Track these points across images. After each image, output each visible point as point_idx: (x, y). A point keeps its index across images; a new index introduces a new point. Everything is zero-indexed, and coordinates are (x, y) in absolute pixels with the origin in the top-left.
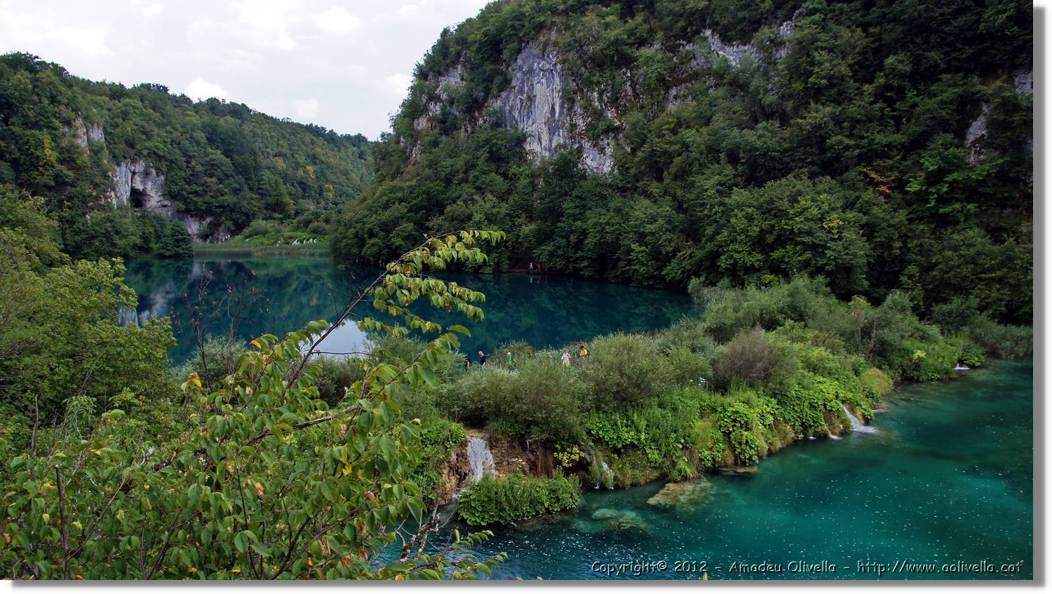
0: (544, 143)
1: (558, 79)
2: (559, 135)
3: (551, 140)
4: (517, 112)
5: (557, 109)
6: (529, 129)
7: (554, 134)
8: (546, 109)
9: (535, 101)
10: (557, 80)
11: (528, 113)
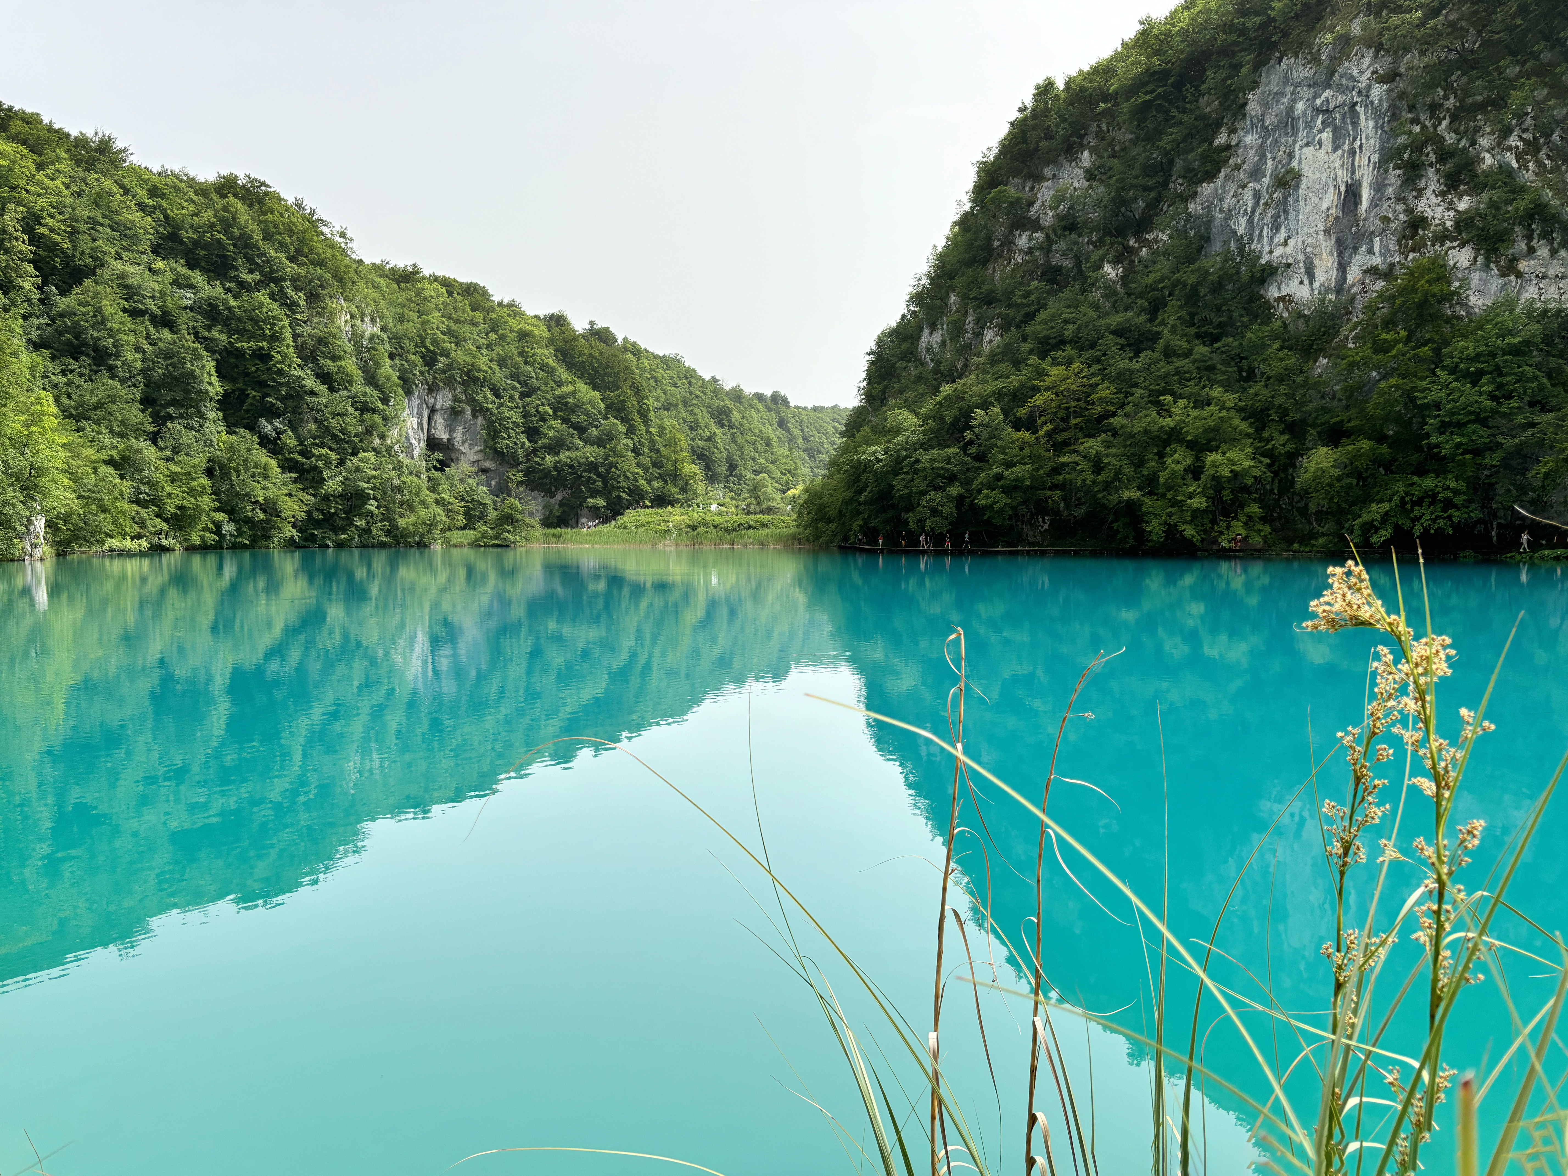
0: (1321, 277)
1: (1371, 123)
2: (1370, 252)
3: (1343, 267)
4: (1243, 221)
5: (1366, 194)
6: (1279, 251)
7: (1356, 249)
8: (1330, 200)
9: (1297, 187)
10: (1367, 124)
11: (1276, 217)
